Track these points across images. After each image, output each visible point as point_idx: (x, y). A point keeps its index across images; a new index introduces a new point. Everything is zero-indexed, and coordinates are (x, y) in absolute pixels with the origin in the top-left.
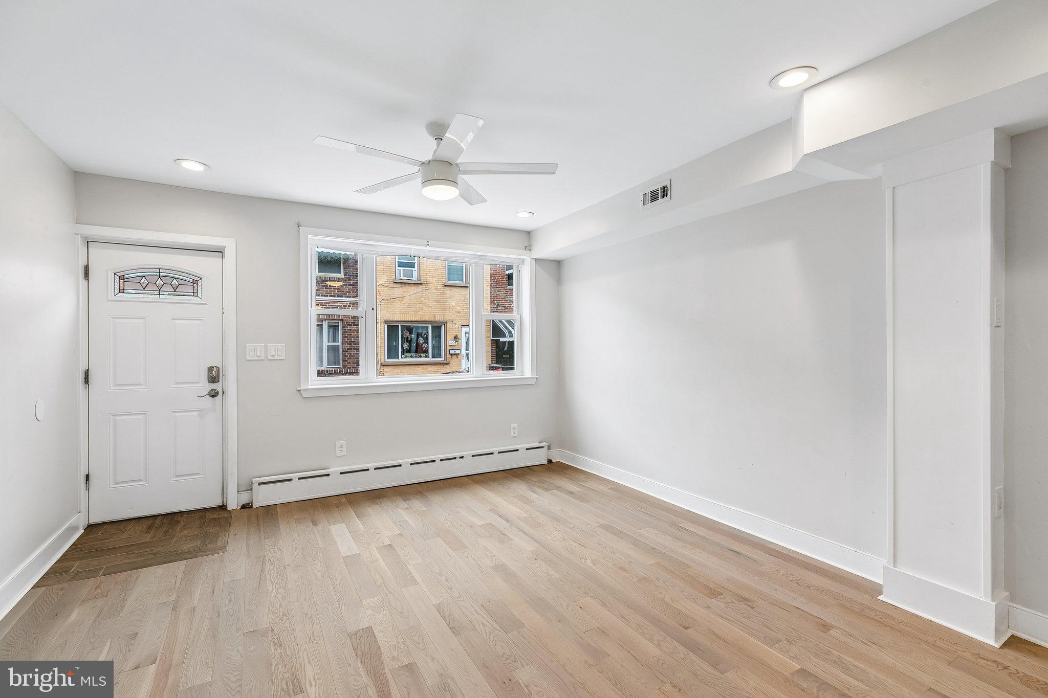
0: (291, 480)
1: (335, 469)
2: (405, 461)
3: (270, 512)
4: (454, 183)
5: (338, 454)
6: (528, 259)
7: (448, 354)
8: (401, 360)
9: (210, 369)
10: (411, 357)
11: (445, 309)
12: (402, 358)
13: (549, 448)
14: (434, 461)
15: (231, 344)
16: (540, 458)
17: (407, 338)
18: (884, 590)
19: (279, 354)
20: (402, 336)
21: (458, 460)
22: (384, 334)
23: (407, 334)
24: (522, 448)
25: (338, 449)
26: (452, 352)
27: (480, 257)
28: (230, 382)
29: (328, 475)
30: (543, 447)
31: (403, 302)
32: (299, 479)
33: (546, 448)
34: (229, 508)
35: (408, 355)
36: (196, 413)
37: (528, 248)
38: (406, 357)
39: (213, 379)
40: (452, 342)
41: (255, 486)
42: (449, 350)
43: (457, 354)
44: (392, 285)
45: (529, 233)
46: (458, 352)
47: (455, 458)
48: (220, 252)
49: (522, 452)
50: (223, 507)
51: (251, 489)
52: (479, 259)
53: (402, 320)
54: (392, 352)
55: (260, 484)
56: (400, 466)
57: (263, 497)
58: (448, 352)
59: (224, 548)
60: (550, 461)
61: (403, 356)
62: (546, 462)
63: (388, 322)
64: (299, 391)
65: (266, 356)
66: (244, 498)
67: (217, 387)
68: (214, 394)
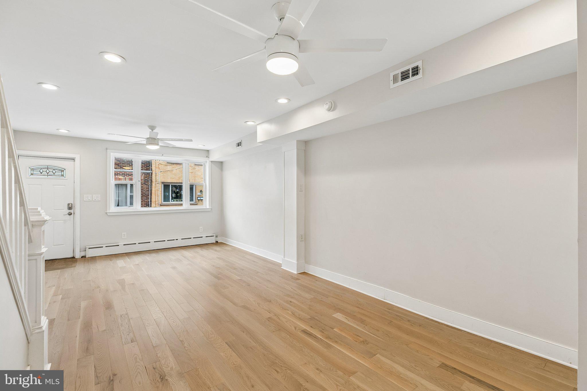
0: (102, 247)
1: (121, 243)
2: (152, 241)
3: (93, 259)
4: (158, 144)
5: (123, 238)
6: (208, 161)
7: (197, 200)
8: (171, 202)
9: (69, 204)
10: (177, 201)
11: (195, 177)
12: (171, 201)
13: (216, 237)
14: (165, 241)
15: (78, 194)
16: (213, 240)
17: (175, 191)
18: (282, 265)
19: (98, 198)
20: (172, 190)
21: (175, 240)
22: (162, 189)
23: (174, 189)
24: (204, 236)
25: (123, 235)
26: (199, 198)
27: (187, 160)
28: (77, 210)
29: (118, 245)
30: (214, 236)
31: (173, 173)
32: (106, 247)
33: (215, 236)
34: (76, 258)
35: (175, 200)
36: (62, 221)
37: (208, 157)
38: (174, 201)
39: (70, 208)
40: (199, 194)
41: (87, 249)
42: (198, 197)
43: (202, 200)
44: (166, 164)
45: (208, 151)
46: (202, 198)
47: (174, 240)
48: (73, 159)
49: (204, 238)
50: (73, 257)
51: (86, 251)
52: (186, 161)
53: (171, 182)
54: (166, 198)
55: (89, 248)
56: (150, 242)
57: (90, 253)
58: (197, 199)
59: (75, 267)
60: (217, 242)
61: (172, 201)
62: (215, 242)
63: (163, 183)
64: (106, 213)
65: (92, 199)
66: (83, 254)
67: (72, 211)
68: (70, 214)
